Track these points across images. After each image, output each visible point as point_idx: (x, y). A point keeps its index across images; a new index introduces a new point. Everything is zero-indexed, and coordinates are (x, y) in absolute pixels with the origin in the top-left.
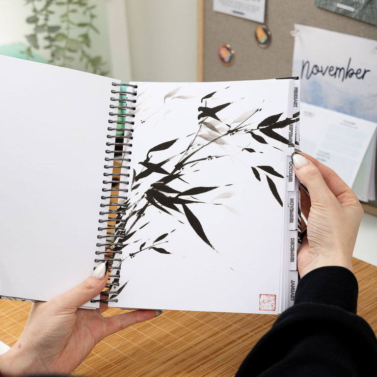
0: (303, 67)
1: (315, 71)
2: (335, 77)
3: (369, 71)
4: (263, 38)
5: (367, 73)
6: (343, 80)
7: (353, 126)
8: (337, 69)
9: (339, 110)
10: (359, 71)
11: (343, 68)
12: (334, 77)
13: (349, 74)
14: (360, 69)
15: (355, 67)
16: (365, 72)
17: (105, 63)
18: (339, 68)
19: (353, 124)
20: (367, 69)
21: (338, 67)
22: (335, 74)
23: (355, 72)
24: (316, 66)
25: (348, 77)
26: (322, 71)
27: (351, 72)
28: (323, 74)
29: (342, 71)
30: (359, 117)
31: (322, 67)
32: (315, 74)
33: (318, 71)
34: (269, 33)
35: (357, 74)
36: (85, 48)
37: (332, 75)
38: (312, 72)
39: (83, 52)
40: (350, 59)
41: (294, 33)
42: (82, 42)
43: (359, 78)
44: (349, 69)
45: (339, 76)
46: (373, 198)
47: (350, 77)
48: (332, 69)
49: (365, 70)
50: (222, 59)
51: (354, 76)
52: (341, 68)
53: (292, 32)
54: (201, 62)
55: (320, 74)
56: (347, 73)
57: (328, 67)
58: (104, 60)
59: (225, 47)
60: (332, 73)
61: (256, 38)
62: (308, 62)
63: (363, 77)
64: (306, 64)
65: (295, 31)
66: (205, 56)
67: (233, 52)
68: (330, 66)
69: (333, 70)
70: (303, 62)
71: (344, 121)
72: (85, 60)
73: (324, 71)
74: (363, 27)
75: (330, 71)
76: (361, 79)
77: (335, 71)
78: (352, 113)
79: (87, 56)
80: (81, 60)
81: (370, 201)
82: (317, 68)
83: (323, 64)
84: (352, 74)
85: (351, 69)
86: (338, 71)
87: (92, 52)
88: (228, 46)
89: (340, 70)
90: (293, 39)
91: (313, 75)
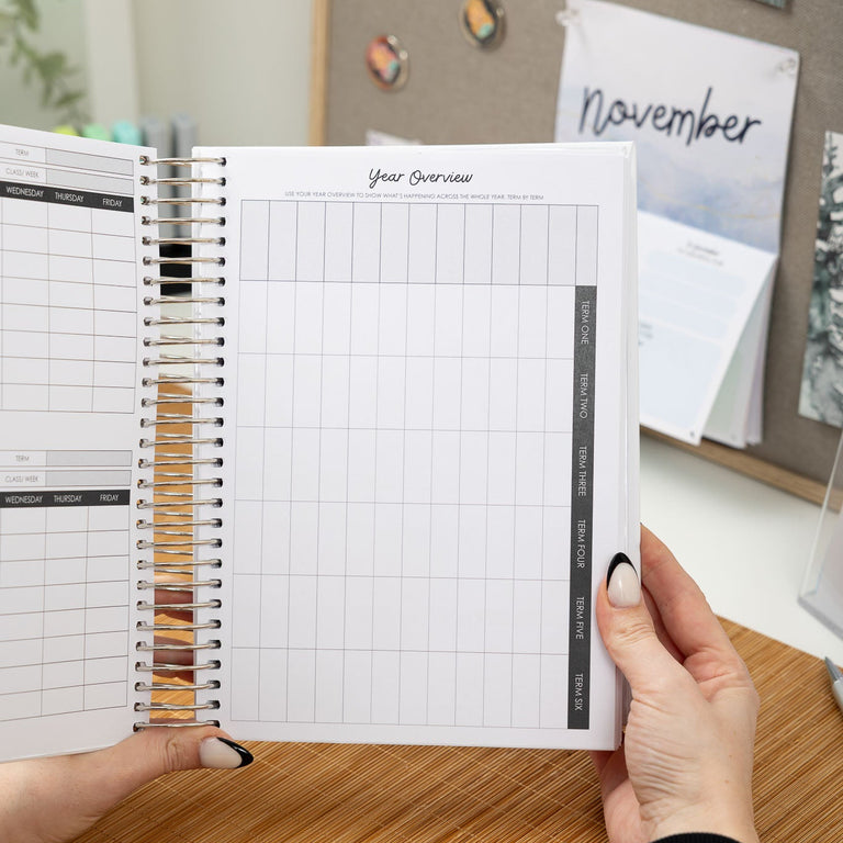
0: (587, 104)
1: (617, 116)
2: (669, 133)
3: (758, 122)
4: (484, 26)
5: (753, 128)
6: (689, 142)
7: (712, 257)
8: (675, 113)
9: (674, 215)
10: (732, 122)
11: (690, 113)
12: (665, 132)
13: (706, 127)
14: (735, 118)
15: (721, 109)
16: (748, 124)
17: (72, 72)
18: (679, 112)
19: (712, 252)
20: (752, 118)
21: (678, 108)
22: (670, 125)
23: (722, 122)
24: (619, 103)
25: (702, 135)
26: (634, 117)
27: (712, 122)
28: (639, 125)
29: (688, 119)
30: (727, 235)
31: (635, 107)
32: (618, 123)
33: (625, 116)
34: (499, 13)
35: (725, 128)
36: (24, 31)
37: (661, 129)
38: (610, 118)
39: (20, 44)
40: (710, 90)
41: (566, 18)
42: (16, 18)
43: (733, 139)
44: (707, 114)
45: (679, 132)
46: (755, 438)
47: (708, 135)
48: (660, 112)
49: (748, 119)
50: (377, 73)
51: (719, 132)
52: (684, 110)
53: (560, 16)
54: (320, 79)
55: (629, 124)
56: (702, 125)
57: (650, 108)
58: (71, 62)
59: (384, 41)
60: (662, 122)
61: (468, 24)
62: (599, 92)
63: (741, 136)
64: (593, 96)
65: (568, 13)
66: (330, 64)
67: (403, 56)
68: (656, 105)
69: (663, 115)
70: (586, 91)
71: (689, 244)
72: (24, 62)
73: (640, 116)
74: (745, 11)
75: (656, 117)
76: (737, 143)
77: (669, 119)
78: (710, 225)
79: (31, 54)
80: (14, 60)
81: (749, 445)
82: (622, 109)
83: (638, 100)
84: (713, 128)
85: (711, 117)
86: (678, 118)
87: (42, 42)
88: (393, 41)
89: (683, 117)
90: (561, 32)
91: (610, 125)
